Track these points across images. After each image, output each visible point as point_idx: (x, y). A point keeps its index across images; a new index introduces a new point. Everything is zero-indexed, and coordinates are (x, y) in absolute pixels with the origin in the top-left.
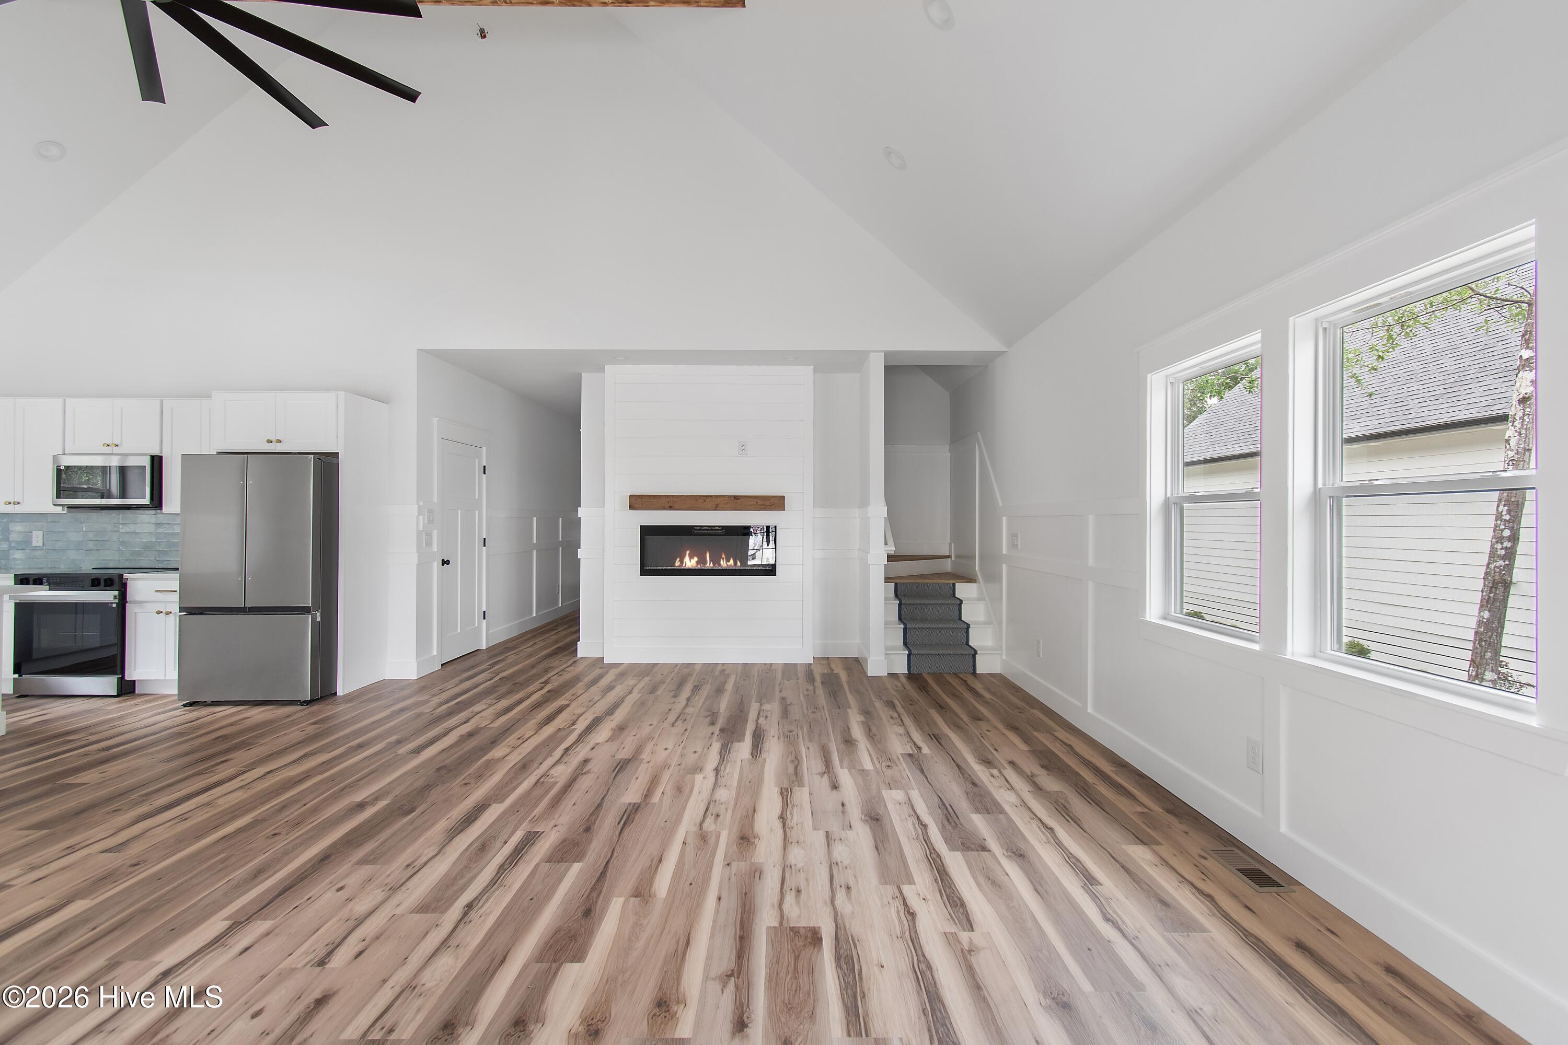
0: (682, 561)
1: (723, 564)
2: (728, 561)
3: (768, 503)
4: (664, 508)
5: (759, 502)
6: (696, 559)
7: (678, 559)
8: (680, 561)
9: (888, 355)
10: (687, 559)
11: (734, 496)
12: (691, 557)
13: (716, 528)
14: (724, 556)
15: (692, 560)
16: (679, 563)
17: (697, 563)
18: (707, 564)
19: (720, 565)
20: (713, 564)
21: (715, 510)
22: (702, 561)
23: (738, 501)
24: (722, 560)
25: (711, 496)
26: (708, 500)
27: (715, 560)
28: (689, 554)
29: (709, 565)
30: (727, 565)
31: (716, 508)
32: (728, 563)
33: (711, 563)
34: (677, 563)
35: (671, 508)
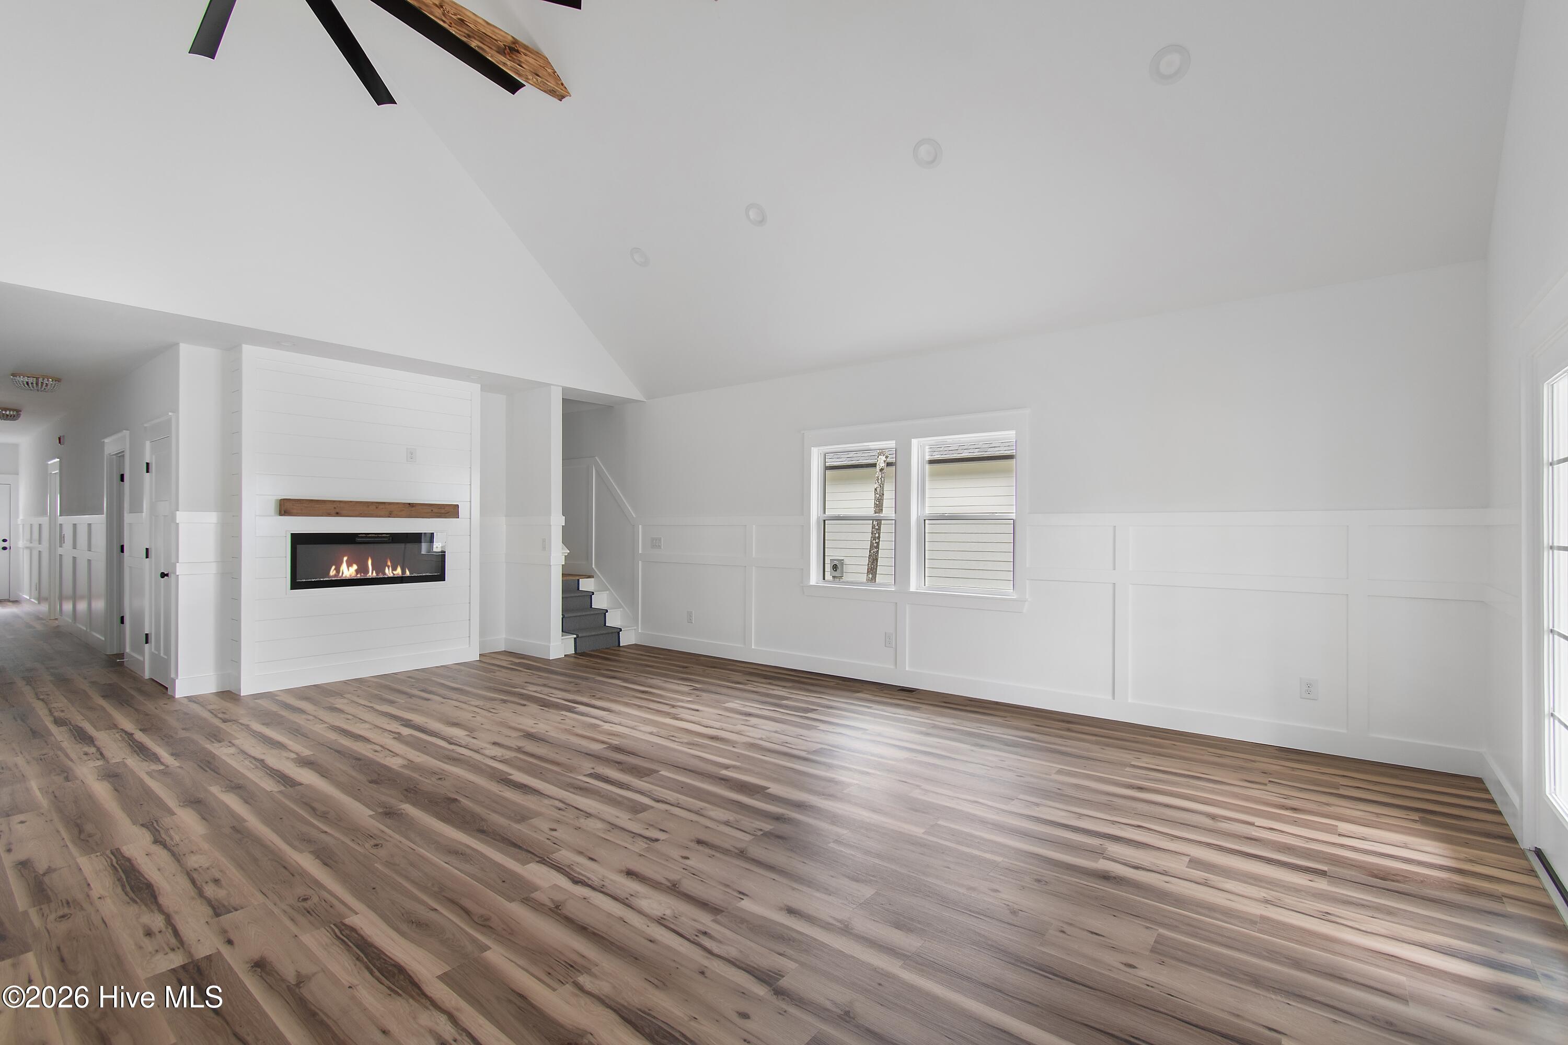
0: (338, 570)
1: (389, 572)
2: (394, 569)
3: (443, 511)
4: (329, 515)
5: (435, 510)
6: (355, 567)
7: (333, 567)
8: (335, 569)
9: (565, 390)
10: (344, 566)
11: (409, 504)
12: (349, 565)
13: (383, 535)
14: (389, 563)
15: (350, 568)
16: (335, 571)
17: (357, 571)
18: (368, 573)
19: (384, 574)
20: (376, 573)
21: (389, 517)
22: (362, 569)
23: (413, 509)
24: (387, 568)
25: (384, 503)
26: (381, 506)
27: (378, 567)
28: (347, 561)
29: (372, 574)
30: (394, 574)
31: (390, 515)
32: (394, 572)
33: (374, 571)
34: (332, 572)
35: (338, 514)
